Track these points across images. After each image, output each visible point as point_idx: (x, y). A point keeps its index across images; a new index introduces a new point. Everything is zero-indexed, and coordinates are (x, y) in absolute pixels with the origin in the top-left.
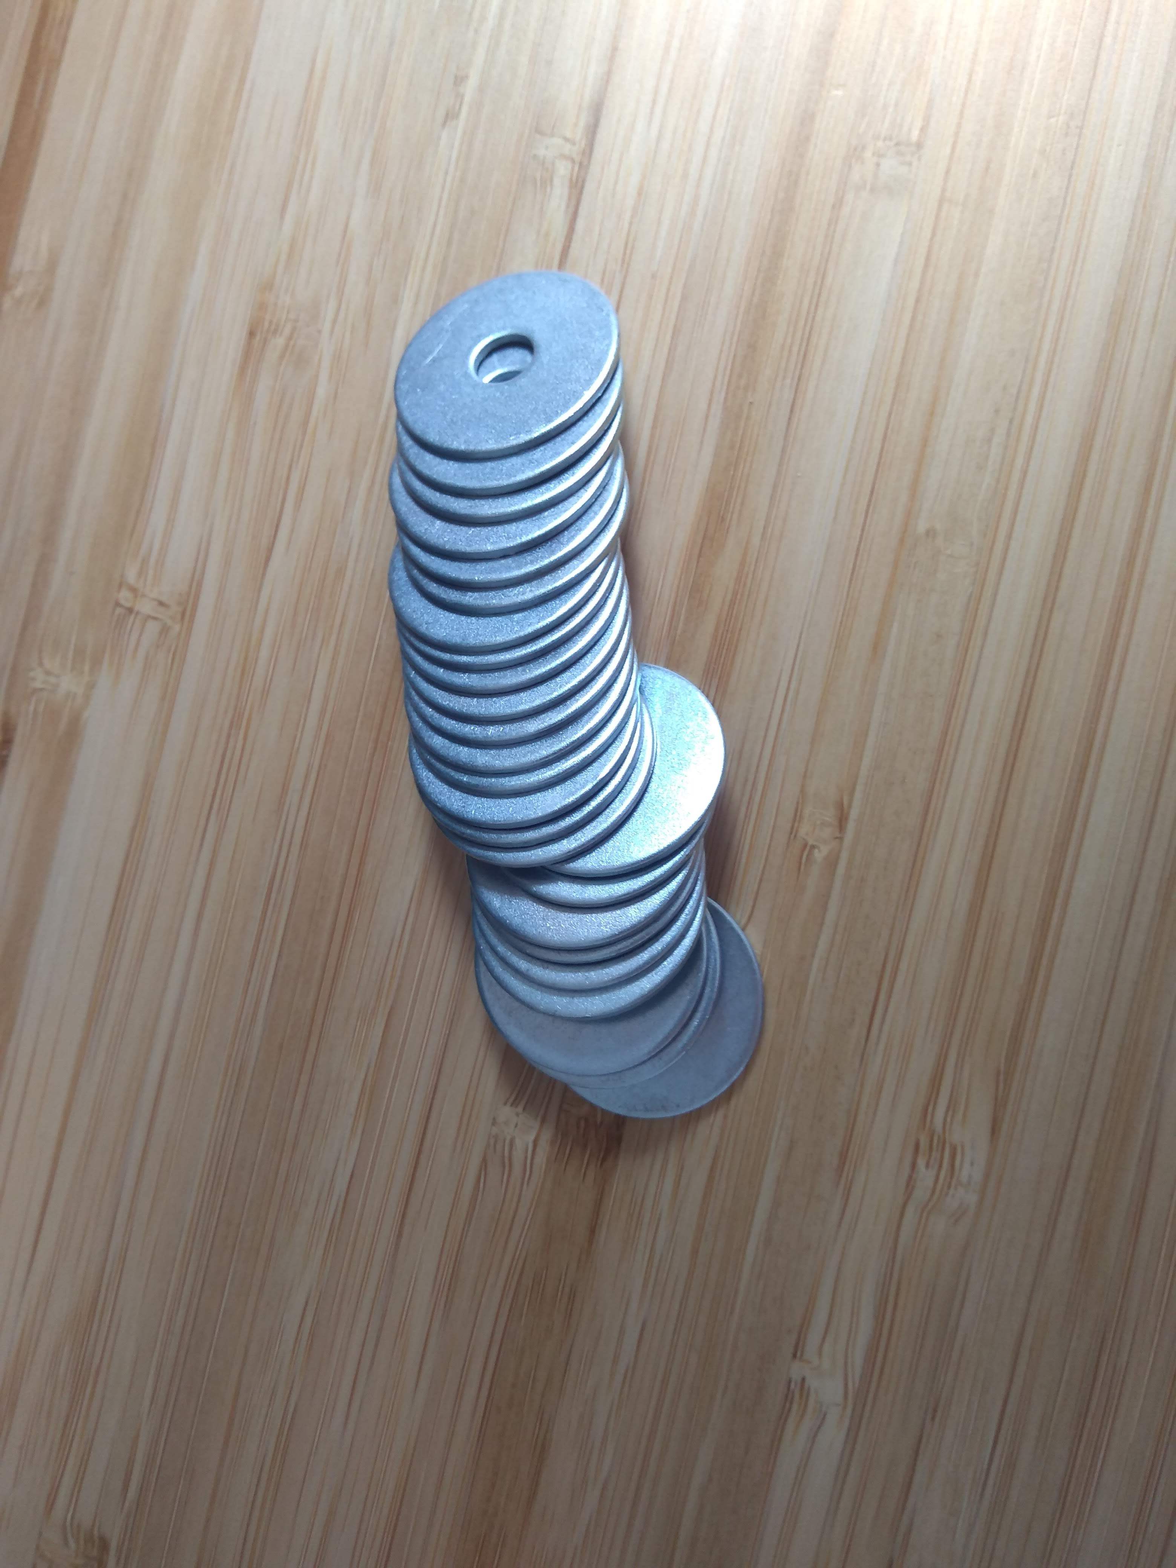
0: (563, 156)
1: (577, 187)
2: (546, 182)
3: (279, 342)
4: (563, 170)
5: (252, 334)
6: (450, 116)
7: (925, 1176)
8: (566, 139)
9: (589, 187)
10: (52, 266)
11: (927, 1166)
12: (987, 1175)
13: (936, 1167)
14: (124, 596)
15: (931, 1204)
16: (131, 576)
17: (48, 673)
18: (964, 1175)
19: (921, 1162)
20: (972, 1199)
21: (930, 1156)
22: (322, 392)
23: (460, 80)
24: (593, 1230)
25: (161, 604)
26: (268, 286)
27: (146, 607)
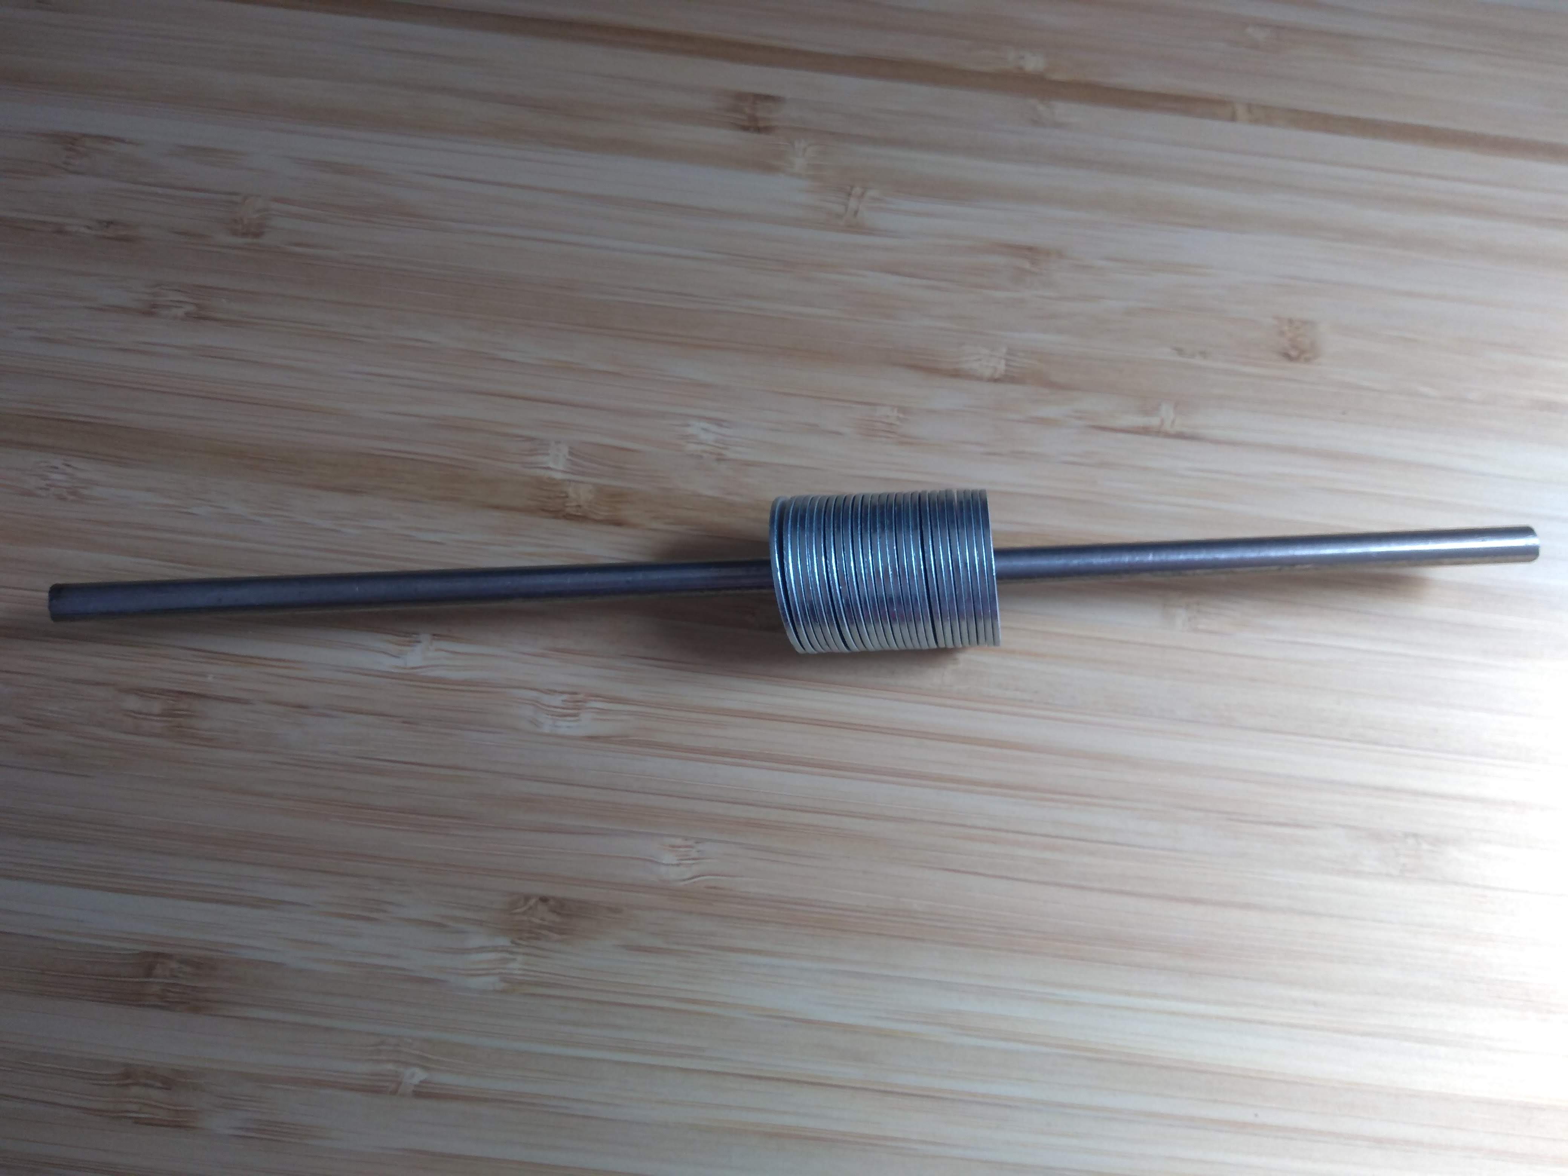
0: (1162, 421)
1: (1145, 431)
2: (1146, 413)
3: (1027, 265)
4: (1154, 421)
5: (1030, 249)
6: (1180, 351)
7: (557, 700)
8: (1173, 422)
9: (1147, 439)
10: (1058, 125)
11: (563, 701)
12: (563, 737)
13: (564, 706)
14: (858, 190)
15: (539, 705)
16: (871, 193)
17: (805, 150)
18: (560, 723)
19: (565, 697)
20: (546, 729)
21: (569, 702)
22: (999, 294)
23: (1204, 354)
24: (497, 507)
25: (856, 213)
26: (1060, 254)
27: (853, 203)
